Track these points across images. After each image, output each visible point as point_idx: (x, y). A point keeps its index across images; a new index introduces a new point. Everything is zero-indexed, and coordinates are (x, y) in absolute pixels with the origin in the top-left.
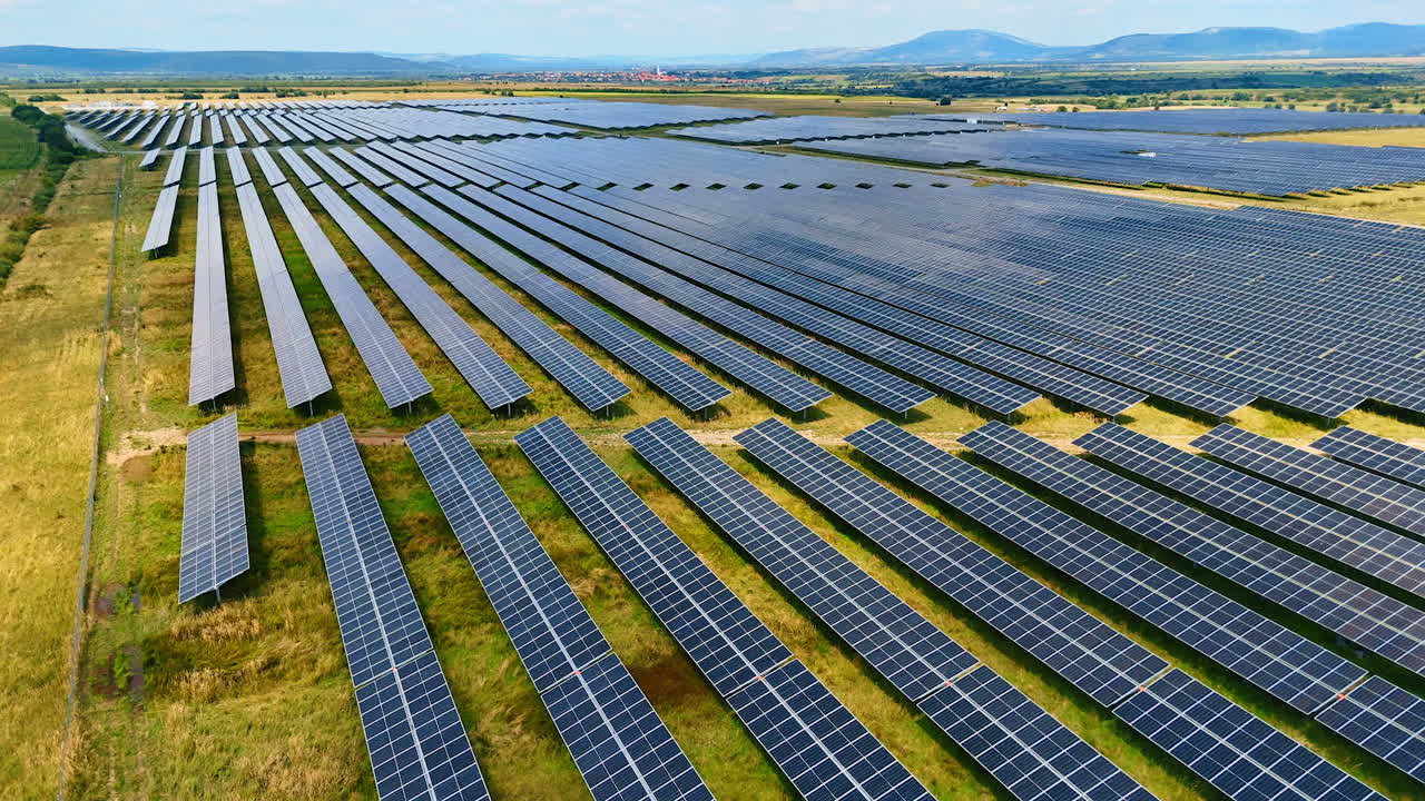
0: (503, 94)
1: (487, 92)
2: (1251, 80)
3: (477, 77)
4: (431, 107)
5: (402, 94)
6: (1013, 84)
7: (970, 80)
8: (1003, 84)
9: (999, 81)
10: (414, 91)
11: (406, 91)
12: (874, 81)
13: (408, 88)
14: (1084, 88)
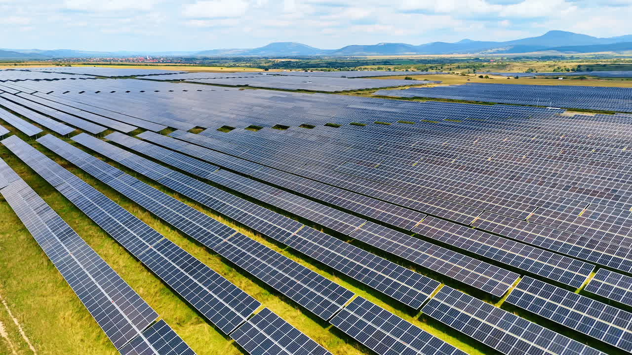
0: (66, 66)
1: (58, 65)
2: (386, 62)
3: (55, 59)
4: (28, 70)
5: (14, 66)
6: (299, 63)
7: (284, 62)
8: (295, 63)
9: (294, 62)
10: (20, 65)
11: (15, 65)
12: (244, 62)
13: (17, 64)
14: (325, 65)
